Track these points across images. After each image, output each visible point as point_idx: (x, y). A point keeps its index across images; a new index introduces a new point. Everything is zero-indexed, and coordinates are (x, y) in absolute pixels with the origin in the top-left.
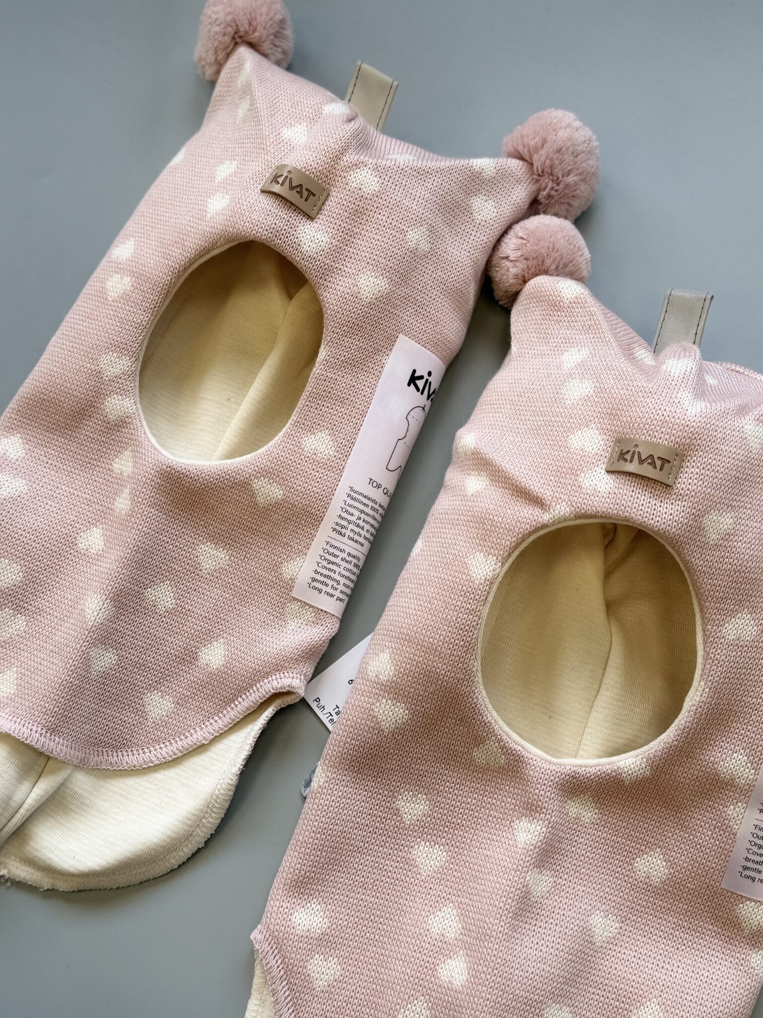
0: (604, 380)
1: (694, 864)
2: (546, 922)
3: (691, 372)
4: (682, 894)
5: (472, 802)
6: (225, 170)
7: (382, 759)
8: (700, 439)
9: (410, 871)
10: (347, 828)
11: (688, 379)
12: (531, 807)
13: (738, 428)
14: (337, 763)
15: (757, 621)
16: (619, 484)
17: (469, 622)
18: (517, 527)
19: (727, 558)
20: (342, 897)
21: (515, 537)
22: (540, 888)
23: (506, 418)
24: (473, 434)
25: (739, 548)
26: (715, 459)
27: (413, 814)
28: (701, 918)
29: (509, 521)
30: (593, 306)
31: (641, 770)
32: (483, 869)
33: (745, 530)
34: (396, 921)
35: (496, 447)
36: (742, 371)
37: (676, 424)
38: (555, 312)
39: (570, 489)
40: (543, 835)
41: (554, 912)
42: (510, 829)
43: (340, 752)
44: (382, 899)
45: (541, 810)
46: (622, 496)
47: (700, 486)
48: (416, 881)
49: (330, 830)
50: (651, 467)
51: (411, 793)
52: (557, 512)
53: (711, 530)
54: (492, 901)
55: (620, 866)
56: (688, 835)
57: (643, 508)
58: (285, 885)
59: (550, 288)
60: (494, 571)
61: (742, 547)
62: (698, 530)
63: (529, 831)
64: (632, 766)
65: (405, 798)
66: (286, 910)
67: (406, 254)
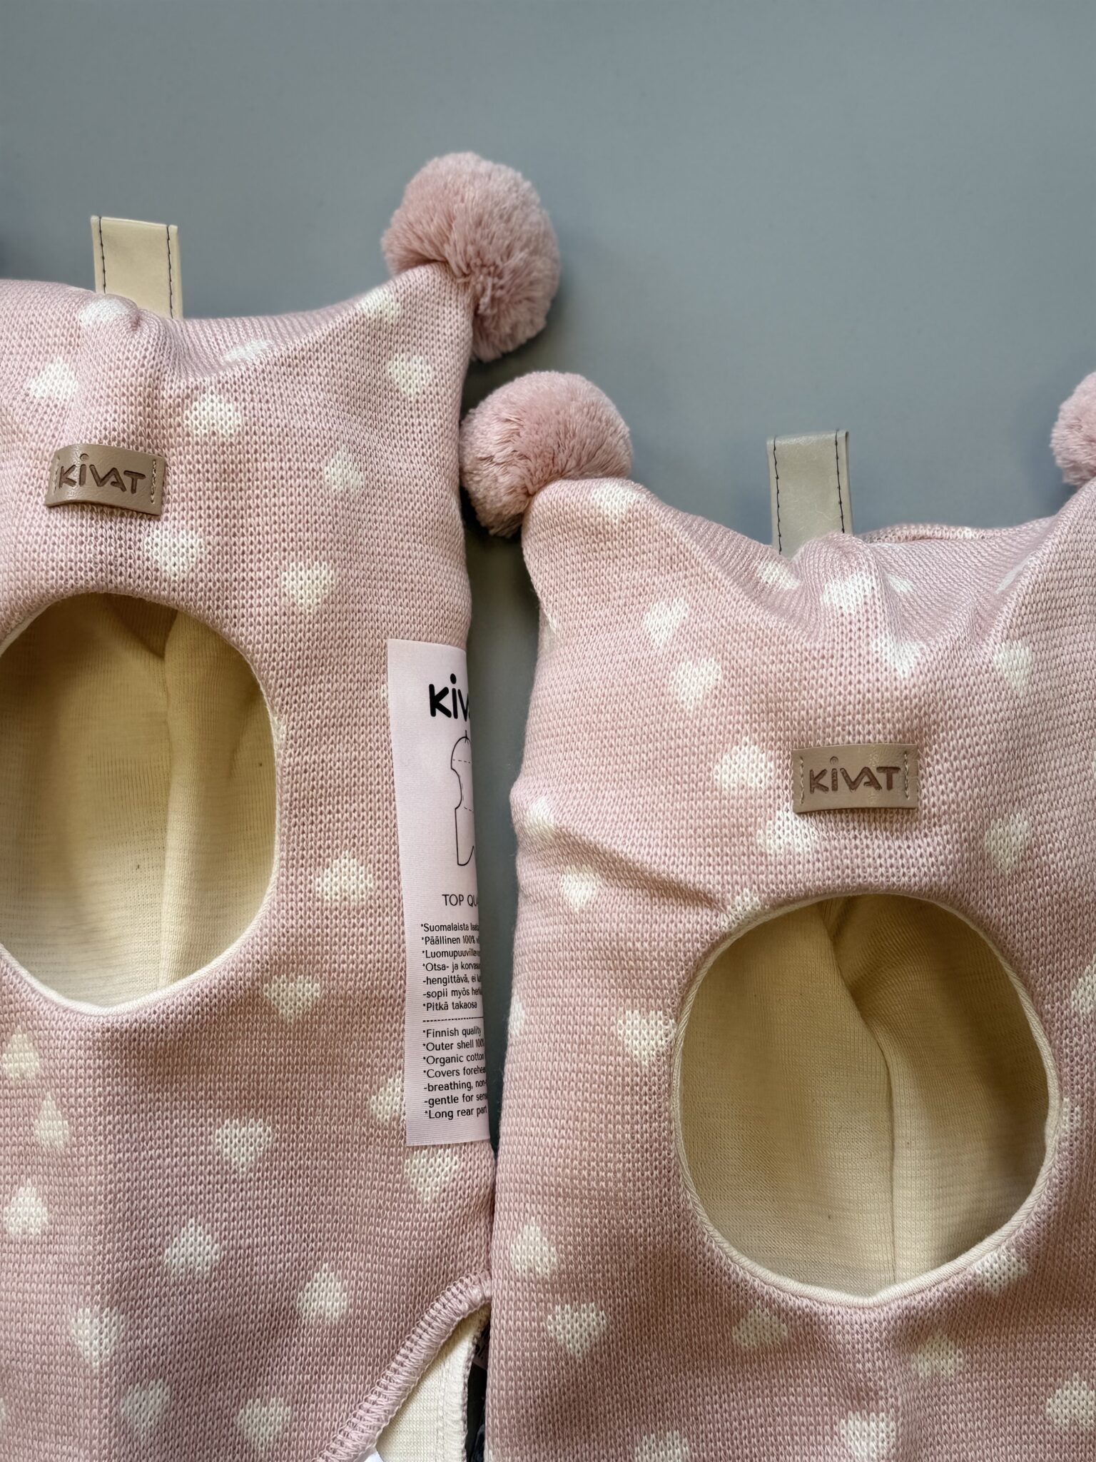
0: (734, 653)
3: (874, 596)
5: (756, 1412)
7: (587, 1403)
8: (933, 712)
11: (875, 612)
12: (858, 1394)
13: (984, 667)
14: (515, 1436)
16: (827, 831)
17: (655, 1135)
18: (680, 951)
21: (682, 969)
23: (590, 756)
24: (543, 799)
25: (1053, 863)
26: (968, 736)
29: (662, 944)
30: (664, 518)
31: (1013, 1269)
33: (1052, 830)
35: (594, 819)
36: (929, 533)
37: (887, 701)
38: (602, 544)
39: (746, 862)
40: (894, 1433)
42: (836, 1437)
43: (513, 1417)
45: (876, 1394)
46: (840, 851)
47: (960, 790)
50: (872, 790)
51: (653, 1436)
52: (739, 908)
53: (1001, 852)
55: (1025, 1423)
57: (882, 861)
59: (579, 505)
60: (667, 1036)
61: (1056, 860)
62: (980, 863)
63: (869, 1435)
64: (996, 1266)
65: (646, 1448)
67: (336, 507)
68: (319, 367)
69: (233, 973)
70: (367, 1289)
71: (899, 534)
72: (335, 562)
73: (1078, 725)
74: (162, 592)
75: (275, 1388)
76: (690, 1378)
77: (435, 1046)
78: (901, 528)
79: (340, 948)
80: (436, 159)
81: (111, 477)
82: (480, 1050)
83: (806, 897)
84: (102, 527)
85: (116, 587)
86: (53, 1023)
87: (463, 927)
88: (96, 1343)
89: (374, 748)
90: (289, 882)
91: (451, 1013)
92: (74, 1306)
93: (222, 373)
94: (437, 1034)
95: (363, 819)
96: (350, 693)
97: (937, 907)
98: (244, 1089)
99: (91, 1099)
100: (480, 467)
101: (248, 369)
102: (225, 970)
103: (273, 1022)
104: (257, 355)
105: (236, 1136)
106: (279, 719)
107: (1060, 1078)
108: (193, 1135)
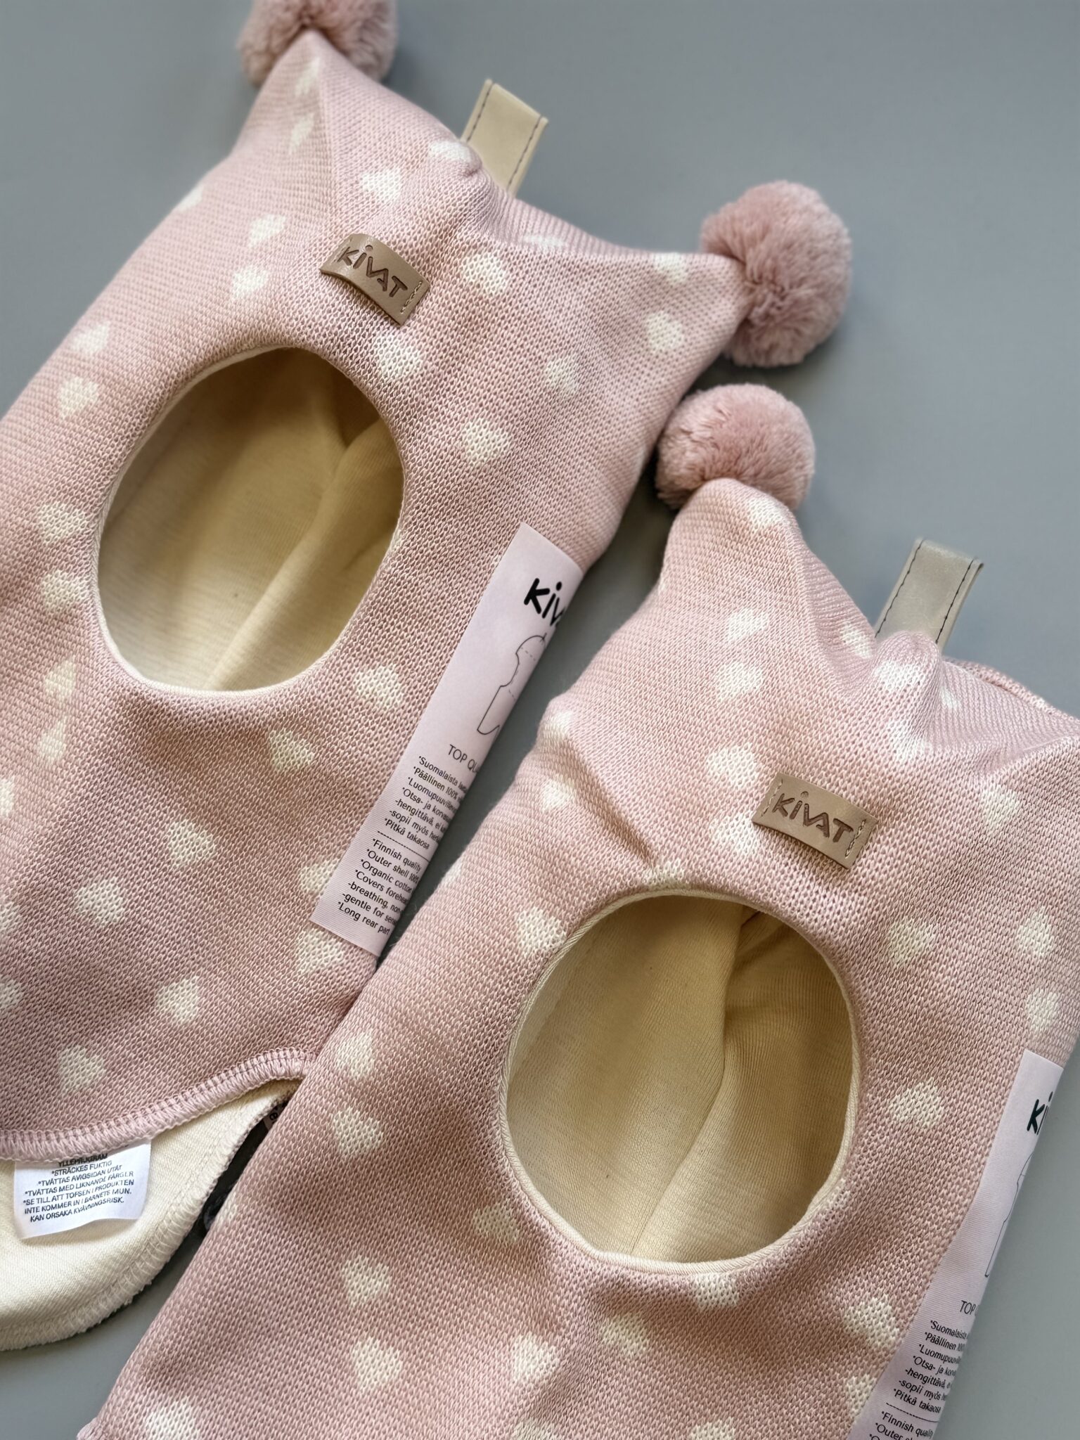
0: (780, 674)
3: (915, 689)
5: (457, 1290)
6: (265, 229)
7: (330, 1200)
8: (906, 801)
9: (342, 1380)
10: (257, 1297)
11: (909, 700)
12: (544, 1320)
13: (971, 794)
14: (260, 1191)
15: (947, 1098)
16: (767, 848)
17: (500, 1015)
18: (601, 881)
19: (916, 993)
20: (229, 1400)
21: (595, 896)
23: (625, 699)
24: (571, 713)
25: (938, 981)
26: (924, 837)
27: (363, 1292)
29: (591, 868)
30: (793, 547)
31: (725, 1295)
32: (452, 1401)
33: (953, 955)
35: (598, 745)
36: (1008, 686)
37: (874, 772)
38: (734, 543)
39: (692, 838)
40: (554, 1369)
42: (507, 1346)
43: (267, 1176)
44: (291, 1415)
45: (558, 1328)
46: (768, 869)
47: (893, 876)
48: (348, 1397)
49: (230, 1295)
50: (821, 834)
51: (367, 1259)
53: (899, 946)
55: (667, 1433)
56: (779, 1406)
57: (797, 894)
58: (144, 1366)
59: (735, 503)
60: (554, 942)
61: (942, 981)
62: (876, 944)
63: (534, 1358)
64: (713, 1285)
65: (355, 1265)
66: (139, 1407)
67: (541, 396)
68: (592, 284)
69: (255, 708)
70: (216, 1015)
71: (982, 672)
72: (515, 437)
73: (1027, 889)
74: (367, 384)
75: (103, 1048)
76: (421, 1230)
77: (375, 857)
78: (987, 670)
79: (346, 735)
80: (784, 182)
82: (411, 885)
83: (721, 891)
84: (351, 308)
85: (336, 360)
86: (100, 666)
87: (452, 780)
89: (463, 599)
90: (337, 663)
91: (403, 839)
94: (382, 847)
95: (422, 648)
96: (468, 545)
97: (823, 960)
98: (213, 803)
99: (93, 739)
100: (678, 436)
101: (535, 253)
102: (249, 701)
103: (264, 763)
104: (549, 248)
105: (185, 836)
106: (402, 533)
107: (848, 1160)
108: (154, 815)
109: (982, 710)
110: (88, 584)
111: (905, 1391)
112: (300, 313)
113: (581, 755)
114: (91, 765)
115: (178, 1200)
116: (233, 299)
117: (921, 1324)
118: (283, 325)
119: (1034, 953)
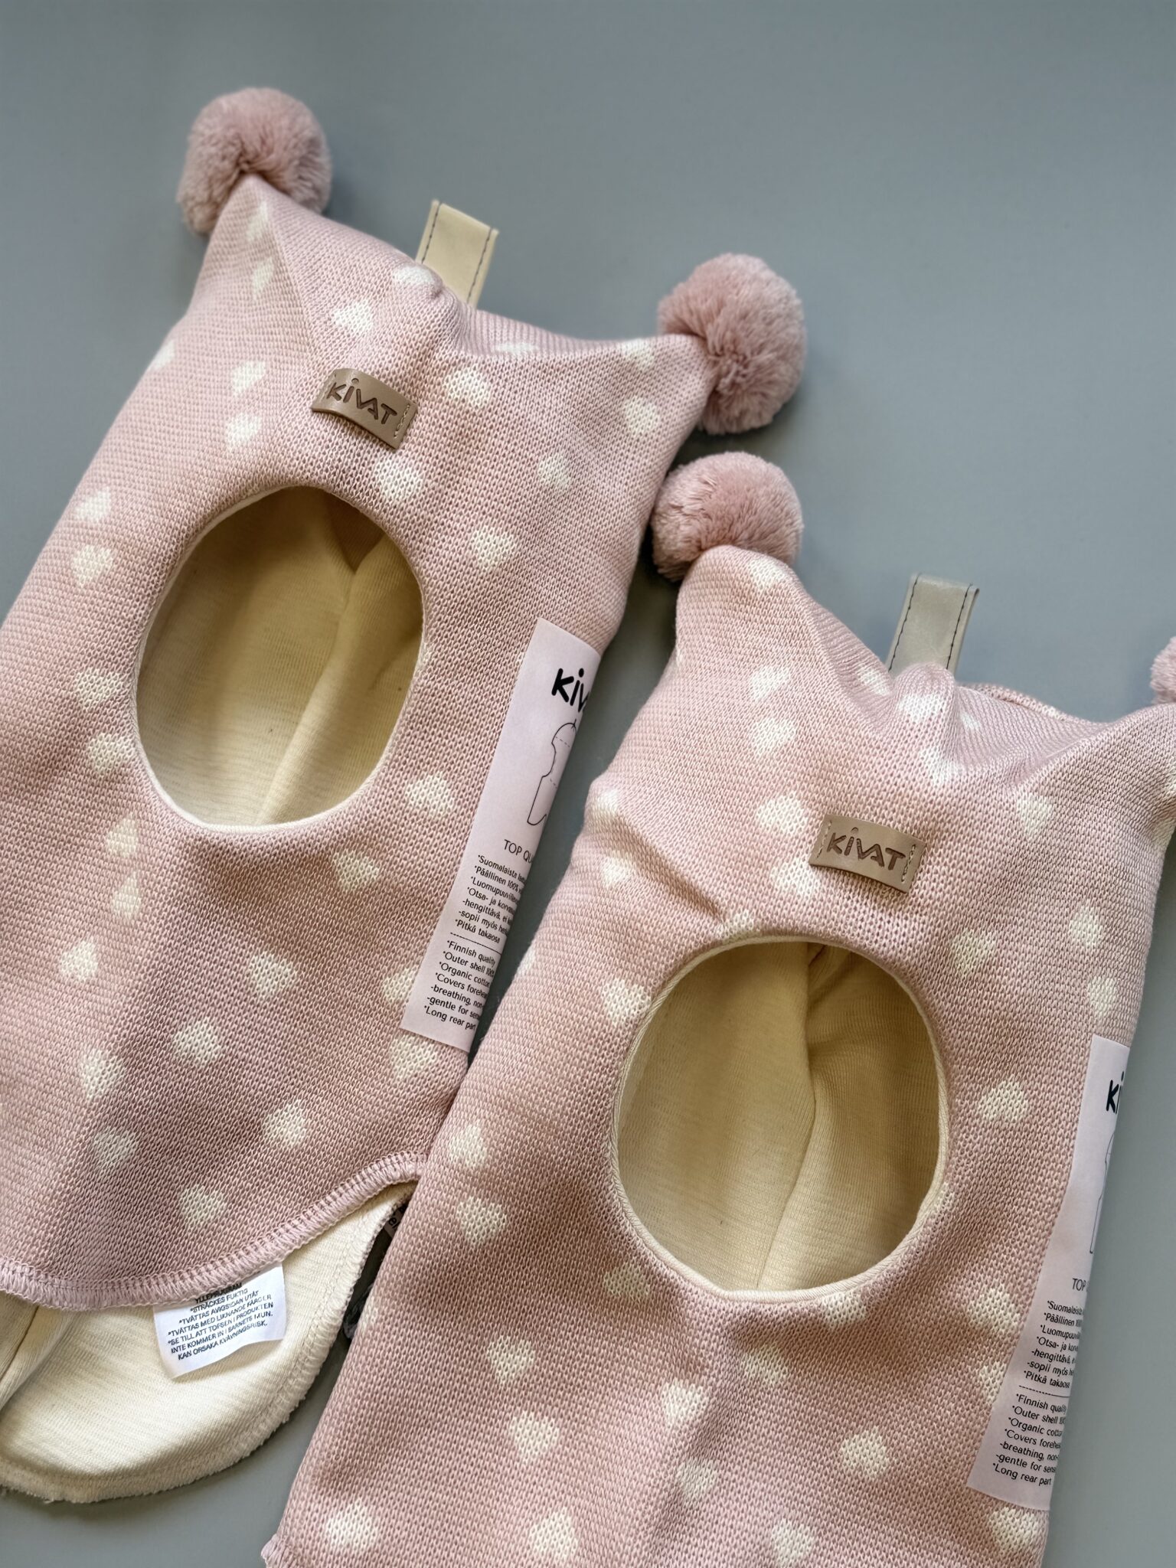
0: (811, 722)
1: (928, 1450)
2: (705, 1538)
3: (939, 717)
4: (909, 1494)
5: (599, 1352)
6: (247, 376)
7: (465, 1287)
8: (949, 822)
9: (504, 1456)
10: (410, 1392)
11: (935, 728)
12: (688, 1364)
13: (1007, 805)
14: (397, 1291)
15: (1029, 1092)
16: (828, 886)
17: (601, 1085)
18: (676, 943)
19: (986, 999)
20: (400, 1495)
21: (672, 958)
22: (697, 1487)
23: (666, 769)
24: (615, 791)
25: (1004, 984)
26: (971, 852)
27: (510, 1370)
28: (936, 1530)
29: (664, 933)
30: (799, 601)
31: (853, 1311)
32: (613, 1456)
33: (1014, 957)
34: (481, 1532)
35: (649, 817)
37: (915, 799)
38: (742, 606)
39: (755, 889)
40: (705, 1407)
41: (717, 1523)
42: (656, 1395)
43: (402, 1275)
44: (461, 1498)
45: (702, 1369)
46: (833, 905)
47: (948, 892)
48: (513, 1471)
49: (385, 1394)
50: (876, 864)
51: (509, 1338)
52: (736, 924)
53: (964, 957)
54: (624, 1508)
55: (819, 1452)
56: (919, 1407)
57: (863, 924)
58: (314, 1476)
59: (736, 568)
60: (640, 1008)
61: (1008, 982)
62: (943, 958)
63: (683, 1401)
64: (840, 1304)
65: (499, 1346)
66: (316, 1515)
67: (538, 495)
68: (568, 381)
69: (315, 834)
70: (324, 1133)
71: (993, 691)
72: (520, 538)
73: (1070, 886)
74: (375, 510)
75: (220, 1183)
76: (556, 1301)
77: (452, 957)
78: (997, 688)
79: (407, 846)
80: (729, 255)
81: (370, 404)
82: (489, 979)
83: (791, 933)
84: (348, 441)
85: (341, 492)
86: (159, 818)
87: (512, 874)
88: (96, 1079)
89: (495, 700)
90: (386, 779)
91: (475, 936)
92: (90, 1046)
93: (488, 357)
94: (457, 947)
95: (464, 752)
97: (895, 982)
98: (288, 932)
99: (166, 888)
100: (669, 512)
101: (510, 361)
102: (309, 829)
103: (331, 886)
104: (522, 353)
105: (267, 968)
106: (428, 646)
107: (947, 1165)
108: (234, 952)
109: (1001, 727)
110: (132, 742)
111: (1035, 1371)
112: (300, 452)
113: (635, 829)
114: (169, 914)
115: (319, 1313)
116: (231, 449)
117: (1038, 1308)
118: (286, 467)
119: (1087, 944)
